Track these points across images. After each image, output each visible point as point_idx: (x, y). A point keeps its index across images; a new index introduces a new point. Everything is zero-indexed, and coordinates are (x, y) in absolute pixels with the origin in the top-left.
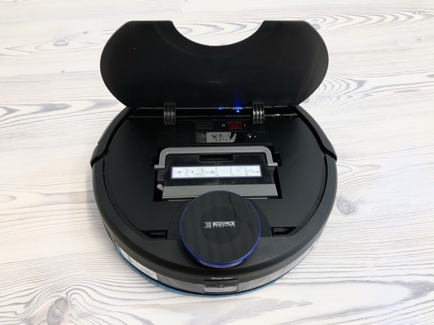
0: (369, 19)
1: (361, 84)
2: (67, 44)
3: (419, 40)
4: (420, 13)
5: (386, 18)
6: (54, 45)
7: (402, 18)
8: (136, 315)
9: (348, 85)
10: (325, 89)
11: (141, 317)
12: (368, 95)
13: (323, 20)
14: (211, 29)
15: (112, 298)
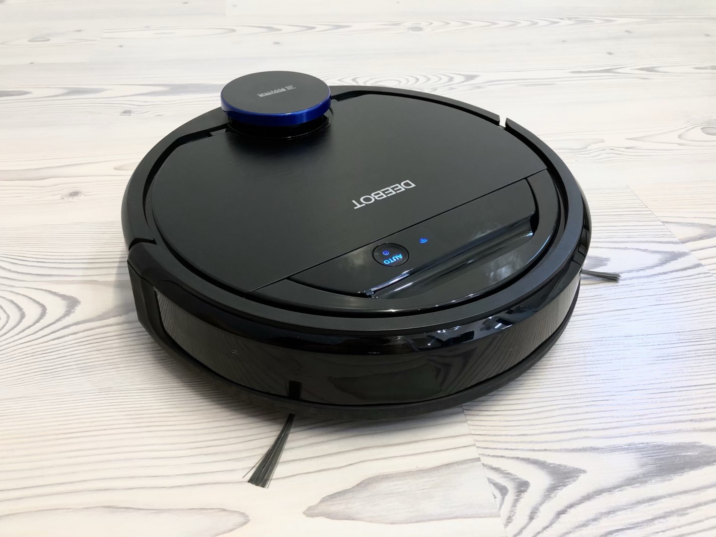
0: (494, 24)
1: (470, 78)
2: (48, 40)
3: (564, 41)
4: (570, 19)
5: (519, 23)
6: (29, 41)
7: (541, 23)
8: (53, 291)
9: (451, 79)
10: (416, 82)
11: (62, 293)
12: (478, 87)
13: (429, 23)
14: (264, 30)
15: (22, 273)
